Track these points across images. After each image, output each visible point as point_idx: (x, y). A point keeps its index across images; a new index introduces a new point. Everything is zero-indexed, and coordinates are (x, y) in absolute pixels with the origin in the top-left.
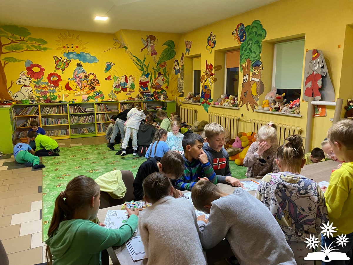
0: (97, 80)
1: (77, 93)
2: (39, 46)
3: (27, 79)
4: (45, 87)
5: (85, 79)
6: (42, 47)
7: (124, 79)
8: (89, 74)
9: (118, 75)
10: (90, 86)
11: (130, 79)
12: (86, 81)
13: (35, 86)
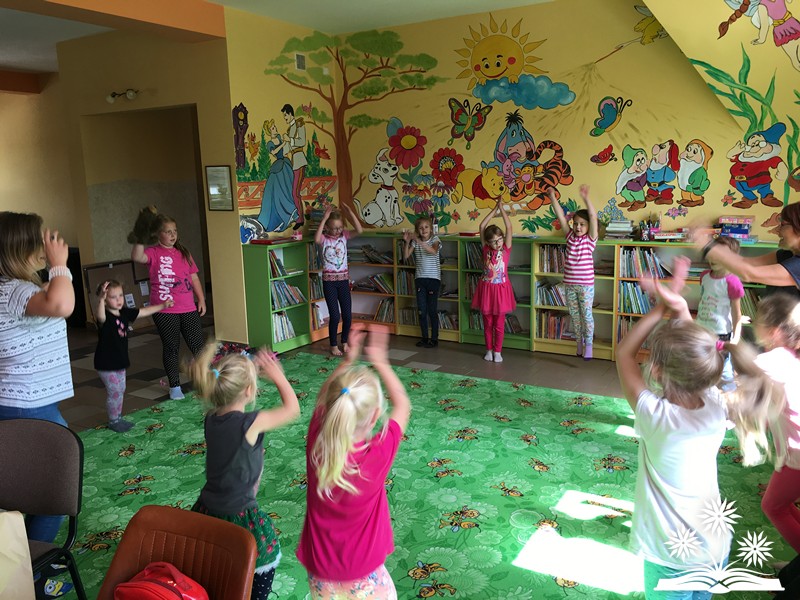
0: (565, 163)
2: (419, 77)
3: (390, 169)
4: (426, 189)
5: (528, 162)
6: (425, 76)
7: (664, 154)
8: (539, 147)
9: (642, 142)
10: (540, 186)
11: (691, 154)
12: (531, 169)
13: (405, 188)
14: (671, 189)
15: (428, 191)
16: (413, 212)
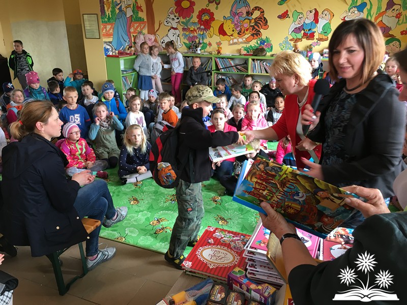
1: (233, 41)
3: (175, 18)
7: (312, 15)
9: (302, 9)
10: (253, 30)
11: (324, 16)
13: (184, 29)
14: (314, 33)
15: (196, 31)
16: (187, 42)
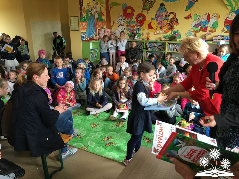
0: (176, 19)
1: (157, 32)
4: (134, 26)
7: (206, 17)
8: (169, 14)
9: (200, 13)
10: (169, 26)
11: (214, 17)
12: (166, 20)
13: (127, 26)
14: (207, 27)
16: (130, 33)
